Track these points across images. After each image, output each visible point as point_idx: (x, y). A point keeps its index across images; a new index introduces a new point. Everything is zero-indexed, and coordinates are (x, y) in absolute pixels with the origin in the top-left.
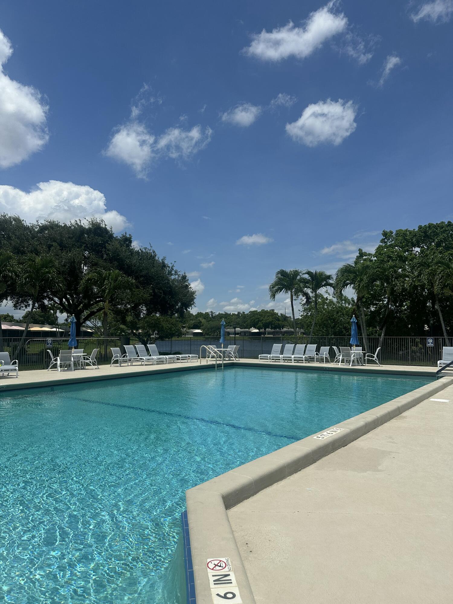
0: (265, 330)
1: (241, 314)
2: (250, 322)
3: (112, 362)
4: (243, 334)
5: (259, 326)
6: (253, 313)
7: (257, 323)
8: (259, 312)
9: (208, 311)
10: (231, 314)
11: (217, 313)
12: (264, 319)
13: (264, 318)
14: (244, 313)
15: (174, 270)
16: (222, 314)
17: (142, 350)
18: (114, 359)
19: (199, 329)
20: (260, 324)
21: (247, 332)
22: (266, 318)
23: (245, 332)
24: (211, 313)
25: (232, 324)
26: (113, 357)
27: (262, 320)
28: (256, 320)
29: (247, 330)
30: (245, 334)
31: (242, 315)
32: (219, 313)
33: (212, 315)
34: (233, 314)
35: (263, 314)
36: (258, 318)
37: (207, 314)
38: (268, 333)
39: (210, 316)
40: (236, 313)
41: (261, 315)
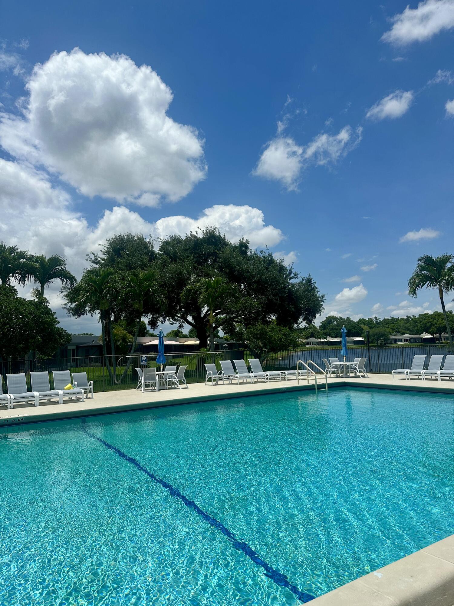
0: (440, 335)
1: (411, 318)
2: (421, 327)
3: (207, 380)
4: (413, 341)
5: (432, 331)
6: (424, 317)
7: (429, 328)
8: (430, 315)
9: (373, 317)
10: (399, 319)
11: (382, 319)
12: (438, 323)
13: (438, 321)
14: (414, 316)
15: (293, 272)
16: (388, 319)
17: (243, 365)
18: (207, 377)
19: (360, 337)
20: (433, 328)
21: (418, 338)
22: (440, 321)
23: (415, 339)
24: (375, 319)
25: (400, 330)
26: (207, 374)
27: (436, 324)
28: (428, 324)
29: (418, 336)
30: (416, 341)
31: (412, 320)
32: (385, 319)
33: (376, 320)
34: (402, 319)
35: (436, 317)
36: (431, 322)
37: (370, 320)
38: (444, 338)
39: (375, 322)
40: (405, 317)
41: (434, 319)
